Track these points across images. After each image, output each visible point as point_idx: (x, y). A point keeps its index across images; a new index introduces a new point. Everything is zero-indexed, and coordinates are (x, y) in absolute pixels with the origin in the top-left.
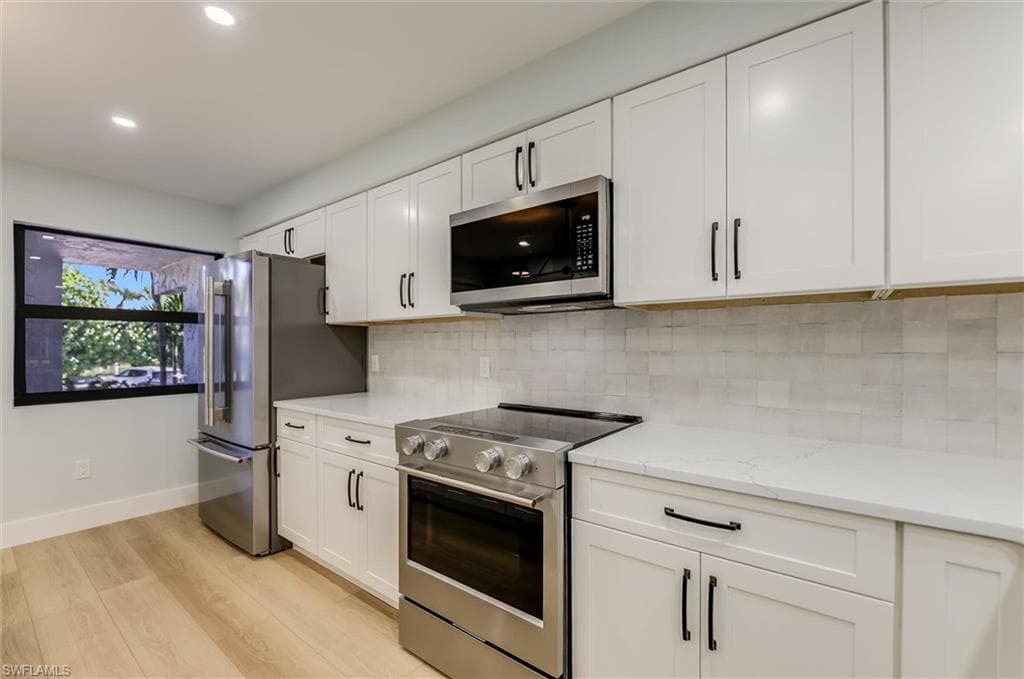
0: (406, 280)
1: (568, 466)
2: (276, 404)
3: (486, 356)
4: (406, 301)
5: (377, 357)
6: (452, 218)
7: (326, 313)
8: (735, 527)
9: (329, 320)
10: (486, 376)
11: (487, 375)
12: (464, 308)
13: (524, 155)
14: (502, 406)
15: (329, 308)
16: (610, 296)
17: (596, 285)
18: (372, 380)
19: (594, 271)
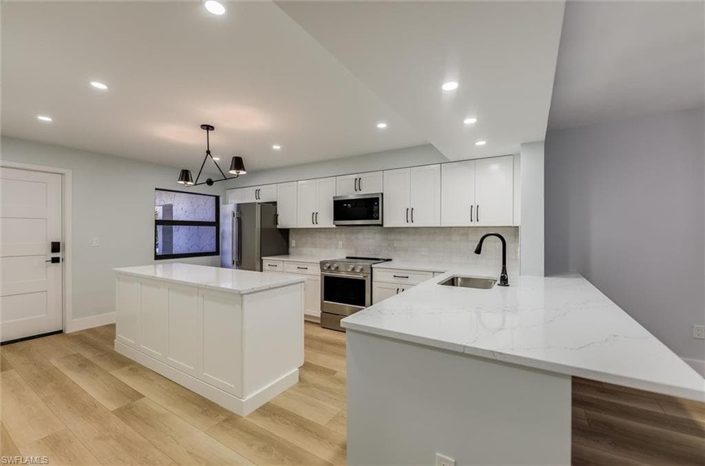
0: (315, 215)
1: (372, 268)
2: (263, 258)
3: (341, 241)
4: (315, 222)
6: (334, 197)
7: (277, 224)
9: (278, 227)
10: (341, 247)
12: (337, 225)
13: (357, 181)
14: (347, 258)
15: (279, 222)
16: (382, 225)
17: (379, 222)
19: (378, 218)
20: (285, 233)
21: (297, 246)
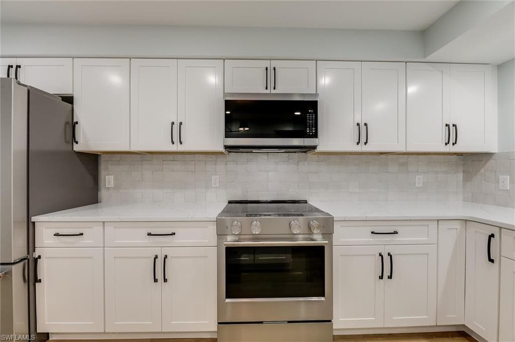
0: (175, 126)
2: (34, 219)
3: (216, 175)
4: (176, 140)
5: (112, 177)
6: (225, 95)
7: (74, 142)
8: (396, 233)
9: (77, 148)
10: (216, 186)
11: (218, 185)
12: (226, 147)
13: (269, 72)
14: (232, 202)
15: (79, 139)
18: (103, 194)
19: (315, 136)
20: (92, 160)
21: (117, 187)
